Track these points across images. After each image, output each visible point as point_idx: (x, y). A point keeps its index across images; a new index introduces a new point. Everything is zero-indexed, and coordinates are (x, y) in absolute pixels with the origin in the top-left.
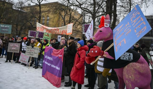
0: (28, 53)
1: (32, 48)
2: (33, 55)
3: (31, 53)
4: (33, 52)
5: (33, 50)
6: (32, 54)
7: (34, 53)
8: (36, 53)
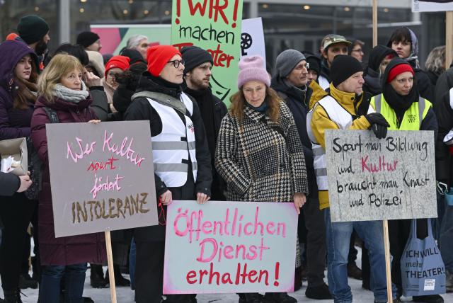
0: (356, 195)
1: (373, 147)
2: (396, 201)
3: (378, 191)
4: (390, 176)
5: (389, 157)
6: (390, 193)
7: (400, 183)
8: (417, 183)
